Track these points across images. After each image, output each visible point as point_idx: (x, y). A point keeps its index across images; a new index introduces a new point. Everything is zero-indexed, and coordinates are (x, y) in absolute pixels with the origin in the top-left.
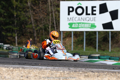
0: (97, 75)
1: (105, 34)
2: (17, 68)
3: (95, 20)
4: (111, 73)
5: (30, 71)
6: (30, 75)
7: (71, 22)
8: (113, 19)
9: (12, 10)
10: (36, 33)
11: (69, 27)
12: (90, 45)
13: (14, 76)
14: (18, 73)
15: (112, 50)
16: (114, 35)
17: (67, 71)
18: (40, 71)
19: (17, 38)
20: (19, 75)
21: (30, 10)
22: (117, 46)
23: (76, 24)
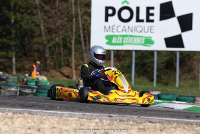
0: (159, 128)
1: (168, 56)
2: (20, 113)
3: (152, 31)
4: (184, 125)
5: (43, 118)
6: (42, 126)
7: (110, 33)
8: (183, 30)
9: (7, 11)
10: (49, 51)
11: (107, 43)
12: (143, 75)
13: (16, 128)
14: (23, 123)
15: (182, 84)
16: (185, 57)
17: (107, 121)
18: (60, 118)
19: (16, 61)
20: (25, 126)
21: (39, 12)
22: (190, 76)
23: (118, 38)
